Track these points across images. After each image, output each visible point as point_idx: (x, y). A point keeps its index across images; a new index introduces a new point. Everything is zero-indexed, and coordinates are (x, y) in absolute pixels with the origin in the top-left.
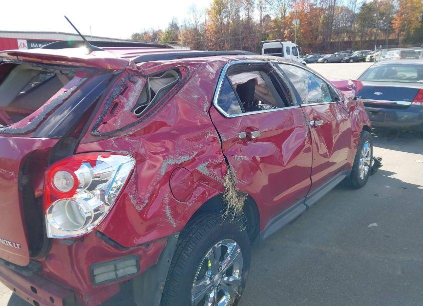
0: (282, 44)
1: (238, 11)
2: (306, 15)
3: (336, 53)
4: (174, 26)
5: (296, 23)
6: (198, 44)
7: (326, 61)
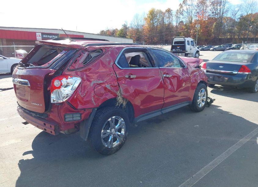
0: (184, 39)
1: (163, 19)
2: (205, 21)
3: (222, 45)
4: (125, 27)
5: (198, 26)
6: (138, 37)
7: (215, 50)
